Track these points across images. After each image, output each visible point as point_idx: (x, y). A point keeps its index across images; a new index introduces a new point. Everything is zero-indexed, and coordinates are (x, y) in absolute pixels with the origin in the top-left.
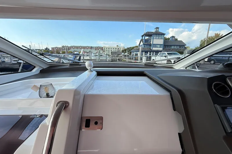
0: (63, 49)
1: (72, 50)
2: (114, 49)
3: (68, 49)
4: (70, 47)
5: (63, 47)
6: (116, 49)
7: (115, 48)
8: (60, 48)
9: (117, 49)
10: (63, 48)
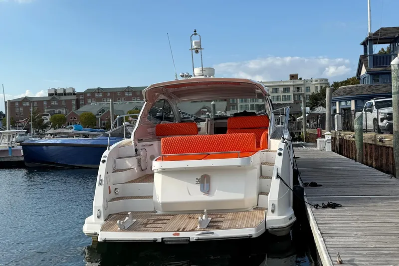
0: (55, 103)
1: (92, 108)
2: (276, 90)
3: (74, 103)
4: (84, 94)
5: (54, 95)
6: (286, 89)
7: (281, 89)
8: (40, 102)
9: (292, 89)
10: (53, 99)
